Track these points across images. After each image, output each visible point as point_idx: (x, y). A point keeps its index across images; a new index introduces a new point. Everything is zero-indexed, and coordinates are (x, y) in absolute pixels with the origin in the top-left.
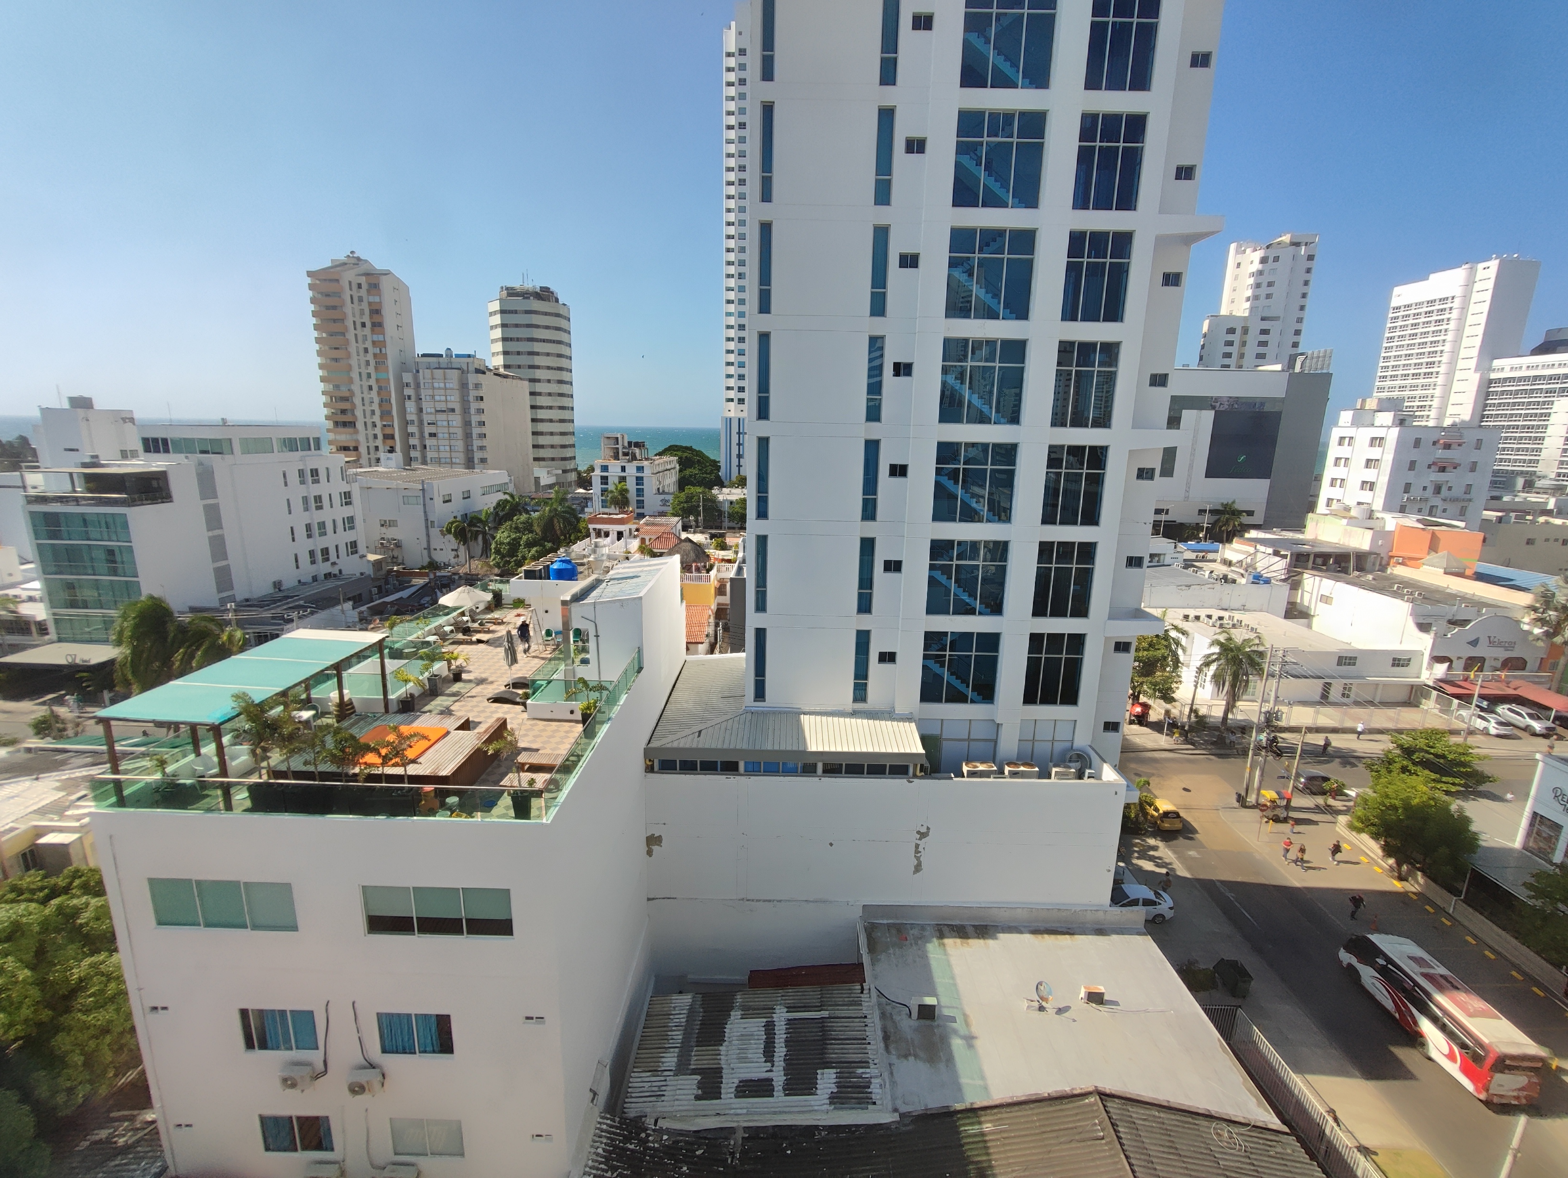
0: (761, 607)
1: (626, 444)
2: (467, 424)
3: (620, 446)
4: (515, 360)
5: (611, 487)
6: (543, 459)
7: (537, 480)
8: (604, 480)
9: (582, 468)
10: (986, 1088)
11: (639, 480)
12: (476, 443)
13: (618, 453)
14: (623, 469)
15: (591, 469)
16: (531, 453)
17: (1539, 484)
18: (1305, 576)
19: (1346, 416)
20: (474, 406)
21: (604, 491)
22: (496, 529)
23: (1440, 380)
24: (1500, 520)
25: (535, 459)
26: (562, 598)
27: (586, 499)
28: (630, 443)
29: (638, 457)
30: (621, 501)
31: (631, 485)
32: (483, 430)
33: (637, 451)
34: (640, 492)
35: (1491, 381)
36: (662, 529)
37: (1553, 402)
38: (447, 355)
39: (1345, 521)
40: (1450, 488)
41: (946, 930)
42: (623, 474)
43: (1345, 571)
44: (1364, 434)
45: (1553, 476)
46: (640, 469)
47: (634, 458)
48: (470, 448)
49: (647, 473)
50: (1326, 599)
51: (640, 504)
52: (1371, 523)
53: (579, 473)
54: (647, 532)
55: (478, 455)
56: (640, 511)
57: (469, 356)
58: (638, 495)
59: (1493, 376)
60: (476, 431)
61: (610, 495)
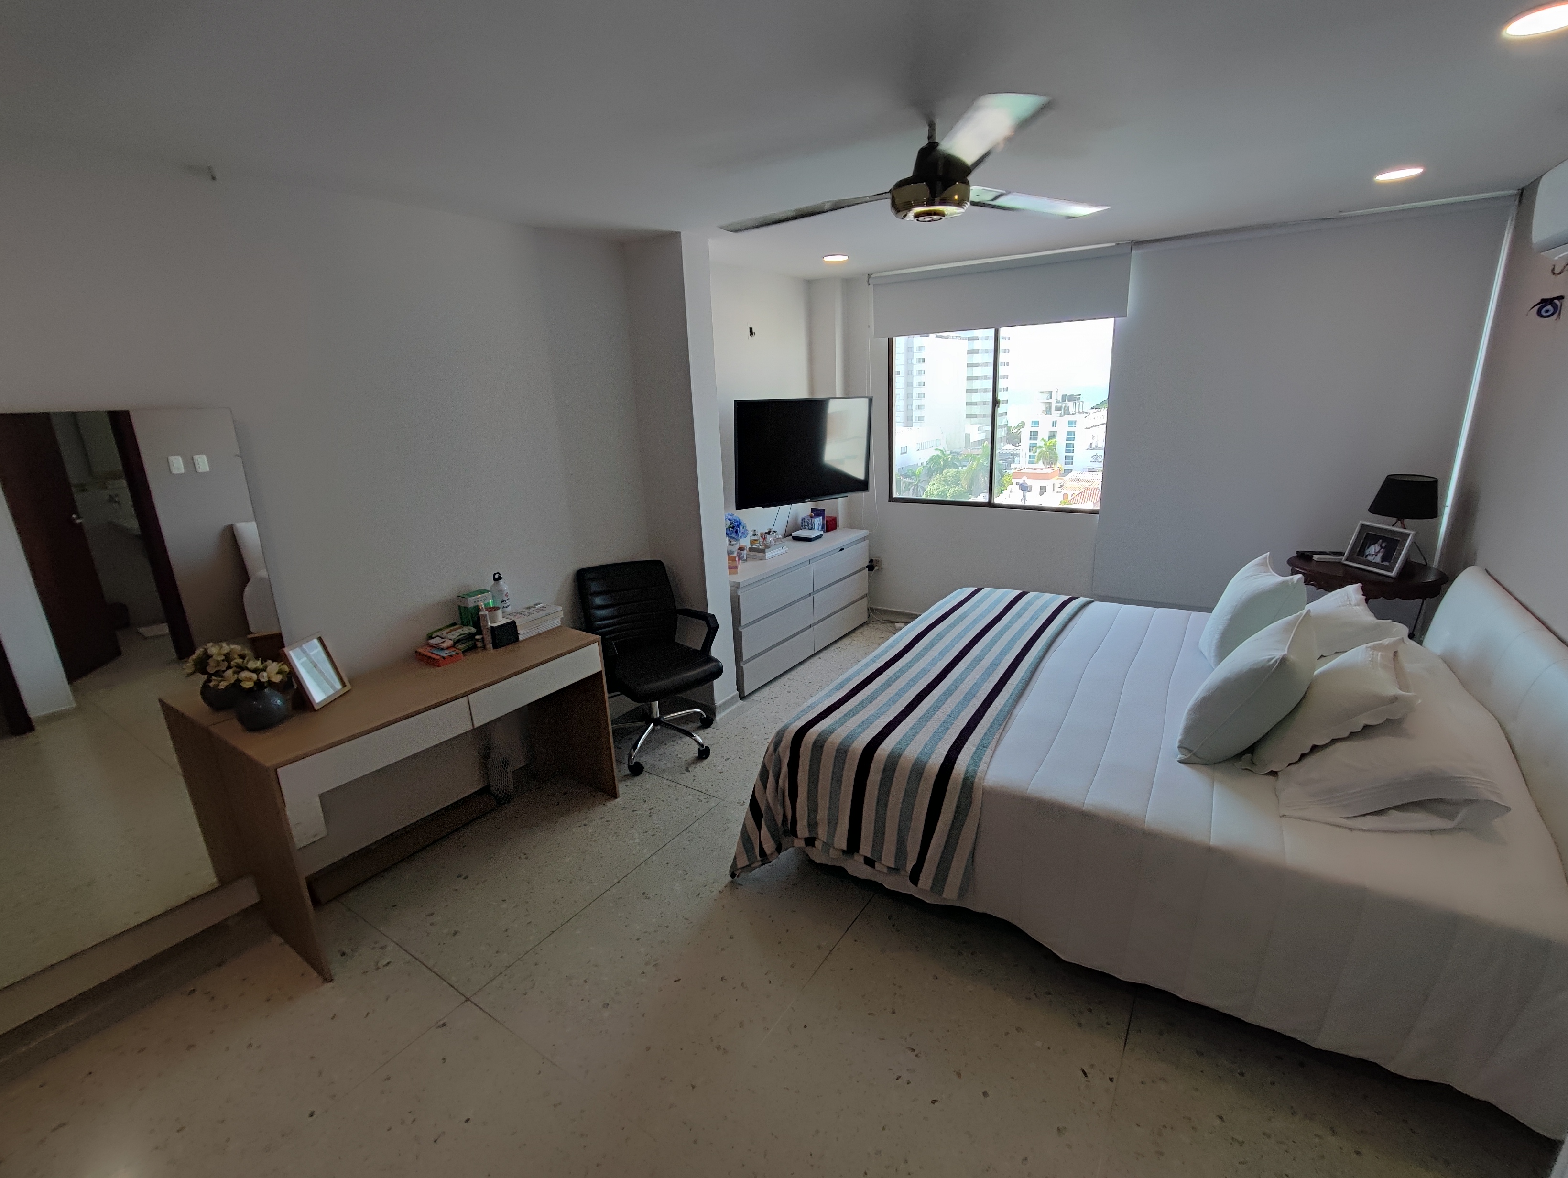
1: (1060, 399)
2: (909, 384)
3: (1053, 401)
5: (1040, 443)
6: (975, 416)
7: (967, 437)
8: (1034, 435)
9: (1013, 423)
11: (1070, 436)
12: (916, 403)
13: (1051, 407)
14: (1054, 424)
15: (1022, 425)
16: (964, 410)
20: (917, 367)
21: (1031, 447)
25: (968, 416)
27: (1013, 454)
28: (1064, 397)
29: (1071, 411)
30: (1050, 458)
31: (1061, 442)
32: (923, 390)
33: (1071, 405)
34: (1069, 448)
36: (1087, 485)
42: (1054, 429)
46: (1071, 423)
47: (1066, 412)
48: (909, 407)
49: (1079, 430)
51: (1069, 460)
53: (1009, 429)
54: (1070, 488)
55: (916, 414)
56: (1068, 467)
58: (1067, 451)
60: (916, 391)
61: (1038, 451)
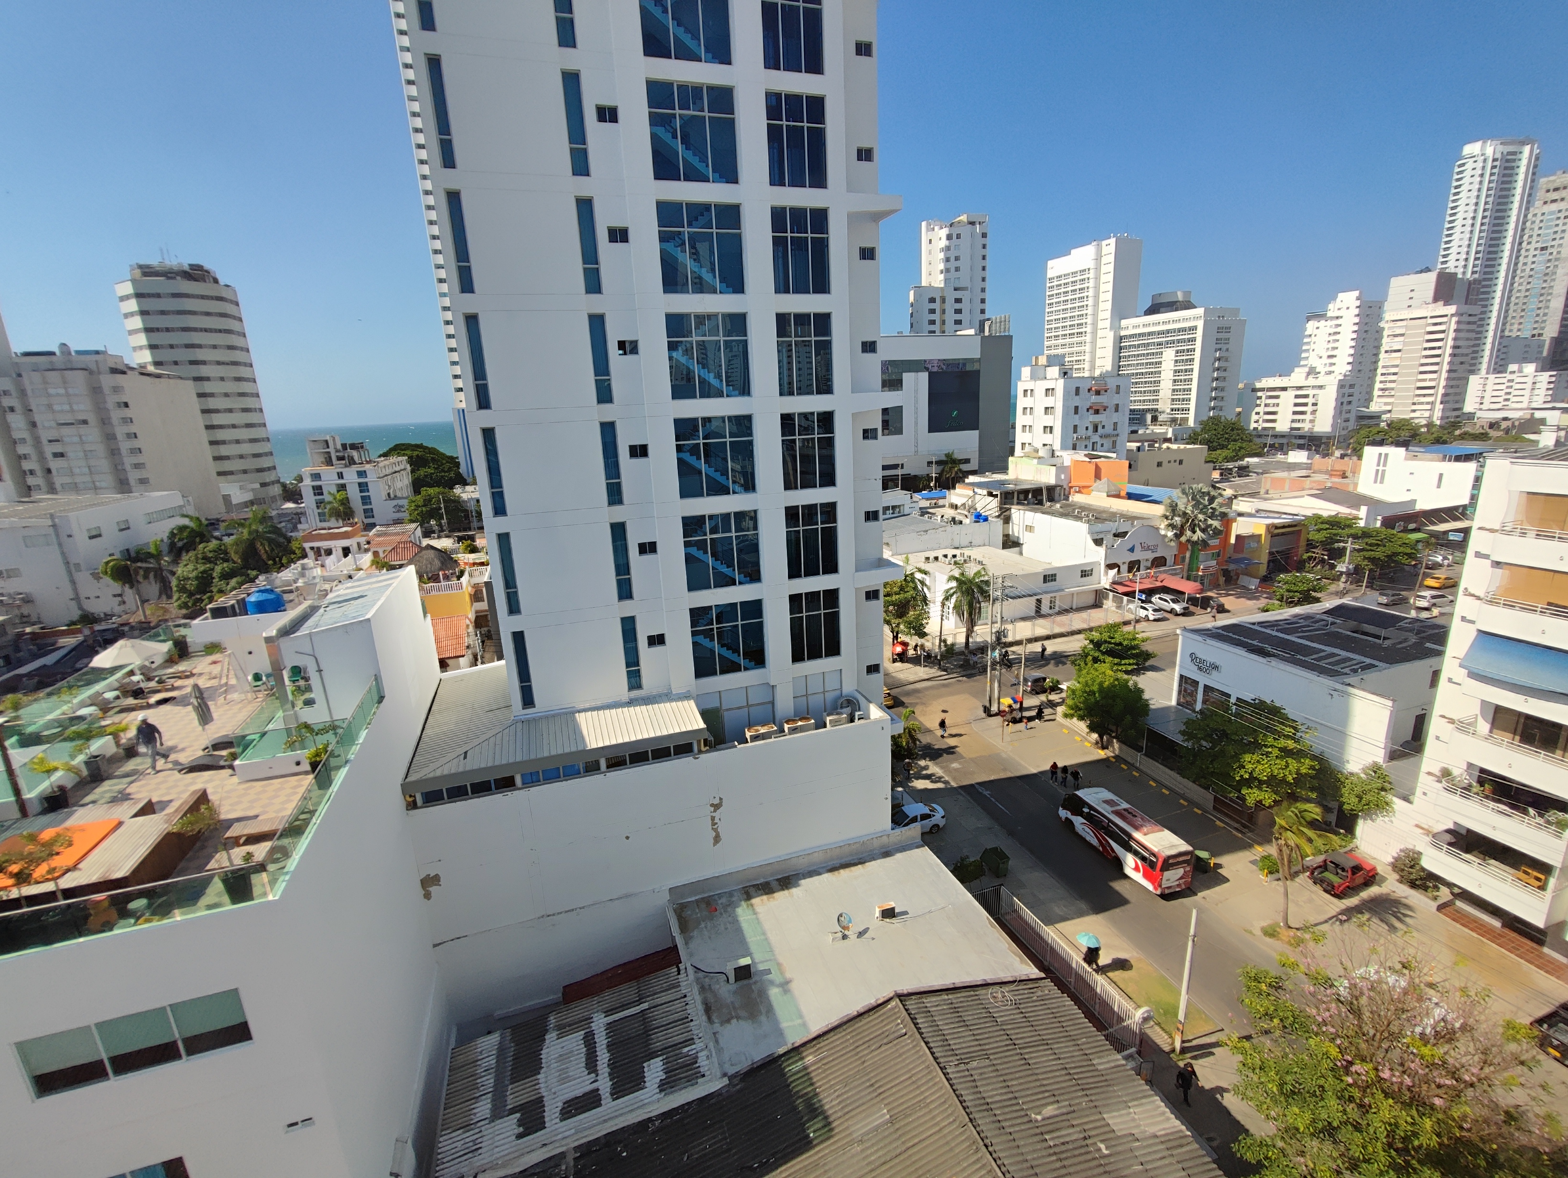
0: (514, 608)
1: (339, 447)
2: (110, 437)
3: (331, 450)
4: (167, 355)
5: (327, 497)
6: (231, 473)
7: (227, 499)
8: (318, 490)
9: (288, 480)
10: (804, 1025)
11: (363, 487)
13: (330, 458)
14: (340, 476)
15: (300, 479)
16: (213, 467)
17: (1161, 418)
18: (1013, 511)
19: (1026, 371)
20: (116, 415)
21: (319, 504)
22: (176, 561)
23: (1088, 338)
24: (1139, 449)
25: (220, 474)
26: (264, 635)
27: (297, 514)
28: (344, 446)
29: (356, 458)
30: (345, 513)
31: (354, 493)
32: (136, 444)
33: (355, 454)
34: (366, 500)
35: (1121, 338)
36: (398, 538)
37: (1162, 353)
38: (62, 353)
39: (1035, 461)
40: (1103, 427)
41: (752, 891)
42: (341, 481)
43: (1040, 503)
44: (1040, 387)
45: (1168, 411)
46: (362, 474)
47: (352, 462)
48: (120, 467)
49: (371, 478)
50: (1030, 529)
51: (369, 513)
52: (1054, 461)
53: (284, 486)
54: (379, 544)
55: (133, 476)
56: (370, 521)
57: (97, 352)
58: (364, 504)
59: (1123, 333)
60: (125, 445)
61: (328, 507)
